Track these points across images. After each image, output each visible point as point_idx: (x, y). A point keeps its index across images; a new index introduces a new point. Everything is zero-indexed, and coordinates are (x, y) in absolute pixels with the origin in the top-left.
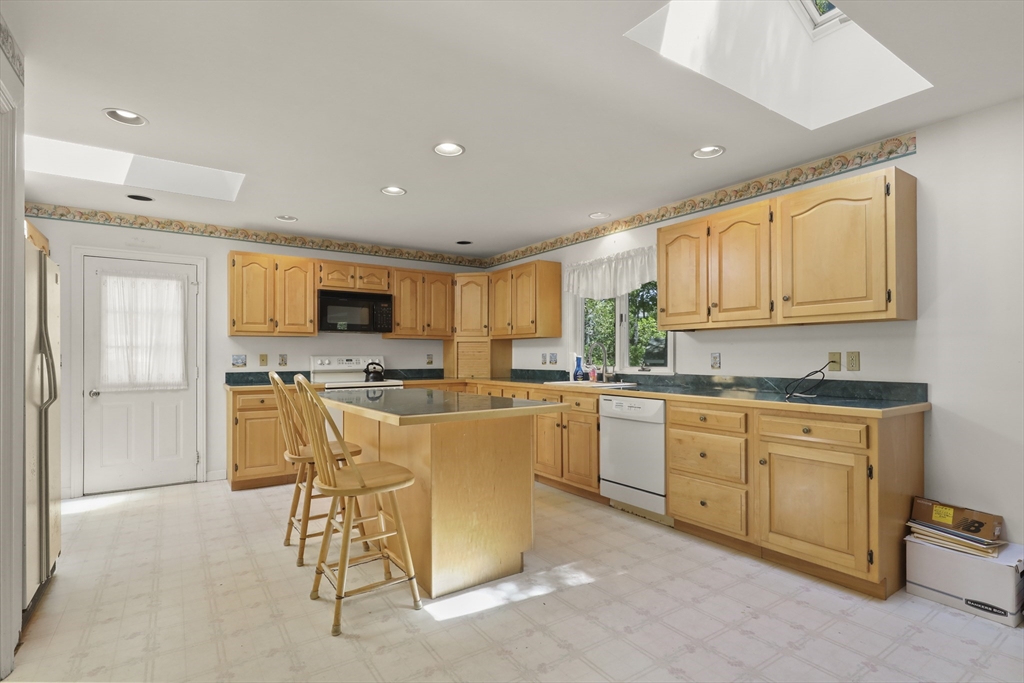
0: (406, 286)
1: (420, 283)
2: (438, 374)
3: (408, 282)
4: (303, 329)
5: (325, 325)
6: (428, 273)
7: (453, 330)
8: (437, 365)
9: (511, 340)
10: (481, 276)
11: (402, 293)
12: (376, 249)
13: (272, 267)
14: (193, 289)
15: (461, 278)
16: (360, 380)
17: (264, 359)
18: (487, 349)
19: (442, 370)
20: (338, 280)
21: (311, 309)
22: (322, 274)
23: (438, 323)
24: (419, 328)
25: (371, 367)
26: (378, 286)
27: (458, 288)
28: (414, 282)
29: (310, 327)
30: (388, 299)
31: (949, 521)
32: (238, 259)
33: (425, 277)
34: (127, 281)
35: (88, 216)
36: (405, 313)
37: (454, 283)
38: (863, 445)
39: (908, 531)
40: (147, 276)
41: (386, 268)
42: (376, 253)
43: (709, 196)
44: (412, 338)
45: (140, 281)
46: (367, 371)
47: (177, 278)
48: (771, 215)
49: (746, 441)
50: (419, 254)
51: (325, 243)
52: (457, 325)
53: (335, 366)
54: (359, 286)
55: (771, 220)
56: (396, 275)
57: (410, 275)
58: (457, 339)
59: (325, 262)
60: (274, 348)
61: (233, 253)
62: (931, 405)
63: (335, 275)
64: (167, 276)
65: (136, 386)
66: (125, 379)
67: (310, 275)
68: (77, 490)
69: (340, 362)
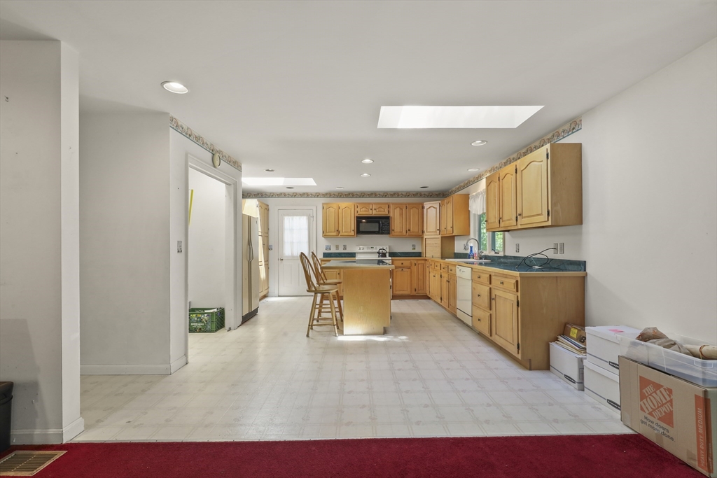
0: (398, 211)
1: (404, 210)
2: (419, 254)
3: (398, 209)
4: (350, 234)
5: (359, 232)
6: (409, 204)
7: (423, 232)
8: (417, 250)
9: (454, 236)
10: (436, 204)
11: (395, 215)
12: (385, 195)
13: (337, 208)
14: (312, 218)
15: (427, 205)
16: (376, 257)
17: (337, 247)
18: (439, 241)
19: (420, 253)
20: (365, 211)
21: (353, 226)
22: (358, 209)
23: (414, 228)
24: (404, 232)
25: (381, 251)
26: (384, 213)
27: (425, 210)
28: (401, 209)
29: (353, 233)
30: (387, 218)
31: (575, 336)
32: (325, 206)
33: (407, 206)
34: (290, 218)
35: (280, 195)
36: (397, 224)
37: (423, 208)
38: (515, 290)
39: (556, 339)
40: (297, 215)
41: (387, 204)
42: (385, 197)
43: (515, 156)
44: (401, 237)
45: (295, 217)
46: (379, 253)
47: (306, 215)
48: (516, 170)
49: (490, 288)
50: (408, 194)
51: (362, 195)
52: (425, 229)
53: (366, 250)
54: (375, 213)
55: (516, 173)
56: (392, 206)
57: (399, 206)
58: (425, 237)
59: (359, 204)
60: (341, 243)
61: (323, 204)
62: (587, 274)
63: (364, 209)
64: (303, 215)
65: (294, 257)
66: (290, 254)
67: (353, 210)
68: (277, 294)
69: (368, 248)
